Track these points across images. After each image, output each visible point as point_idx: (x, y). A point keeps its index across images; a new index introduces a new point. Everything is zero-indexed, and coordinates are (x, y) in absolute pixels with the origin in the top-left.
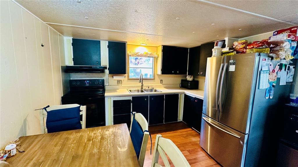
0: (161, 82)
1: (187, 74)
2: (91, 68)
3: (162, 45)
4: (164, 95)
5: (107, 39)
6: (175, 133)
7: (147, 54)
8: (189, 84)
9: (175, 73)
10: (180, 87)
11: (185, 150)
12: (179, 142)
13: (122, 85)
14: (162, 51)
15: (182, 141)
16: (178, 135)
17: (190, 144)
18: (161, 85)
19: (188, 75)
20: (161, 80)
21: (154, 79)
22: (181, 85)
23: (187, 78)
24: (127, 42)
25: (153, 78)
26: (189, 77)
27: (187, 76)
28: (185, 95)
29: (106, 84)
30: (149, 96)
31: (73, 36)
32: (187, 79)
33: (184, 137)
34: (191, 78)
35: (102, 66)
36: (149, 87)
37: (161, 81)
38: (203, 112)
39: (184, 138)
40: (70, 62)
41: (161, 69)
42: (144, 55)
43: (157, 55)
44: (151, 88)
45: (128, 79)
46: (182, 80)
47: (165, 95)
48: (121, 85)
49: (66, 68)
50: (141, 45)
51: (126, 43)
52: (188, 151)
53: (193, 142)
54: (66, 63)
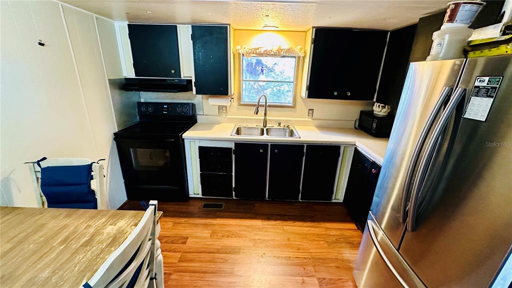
0: (309, 113)
1: (373, 99)
2: (164, 83)
3: (313, 27)
4: (304, 146)
5: (189, 20)
6: (313, 229)
7: (280, 50)
8: (374, 125)
9: (342, 96)
10: (356, 128)
11: (313, 276)
12: (311, 251)
13: (228, 116)
14: (312, 43)
15: (319, 251)
16: (318, 235)
17: (332, 265)
18: (310, 120)
19: (377, 101)
20: (310, 110)
21: (294, 107)
22: (357, 122)
23: (374, 108)
24: (230, 25)
25: (291, 105)
26: (379, 106)
27: (375, 104)
28: (356, 149)
29: (198, 112)
30: (269, 144)
31: (129, 19)
32: (373, 111)
33: (327, 242)
34: (385, 110)
35: (182, 77)
36: (280, 124)
37: (311, 112)
38: (371, 208)
39: (326, 245)
40: (129, 72)
41: (307, 86)
42: (272, 53)
43: (302, 51)
44: (284, 126)
45: (239, 105)
46: (362, 113)
47: (307, 146)
48: (226, 116)
49: (124, 82)
50: (265, 29)
51: (228, 26)
52: (319, 279)
53: (343, 260)
54: (124, 74)
